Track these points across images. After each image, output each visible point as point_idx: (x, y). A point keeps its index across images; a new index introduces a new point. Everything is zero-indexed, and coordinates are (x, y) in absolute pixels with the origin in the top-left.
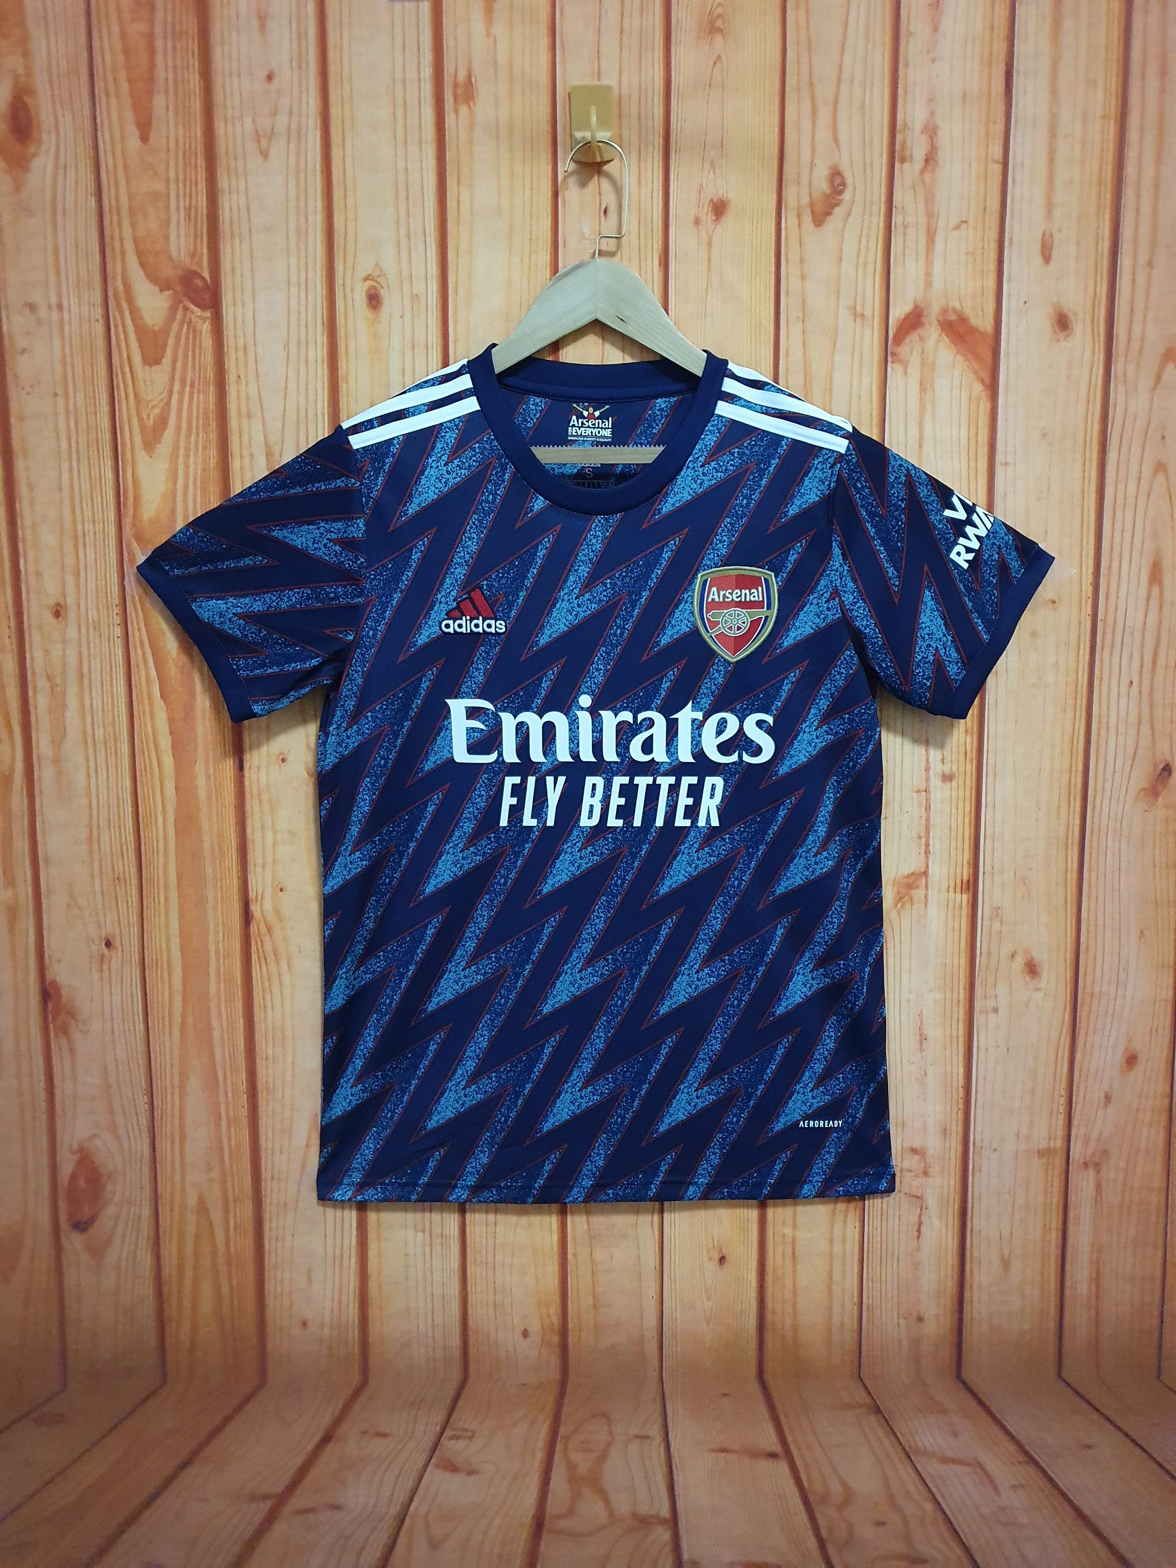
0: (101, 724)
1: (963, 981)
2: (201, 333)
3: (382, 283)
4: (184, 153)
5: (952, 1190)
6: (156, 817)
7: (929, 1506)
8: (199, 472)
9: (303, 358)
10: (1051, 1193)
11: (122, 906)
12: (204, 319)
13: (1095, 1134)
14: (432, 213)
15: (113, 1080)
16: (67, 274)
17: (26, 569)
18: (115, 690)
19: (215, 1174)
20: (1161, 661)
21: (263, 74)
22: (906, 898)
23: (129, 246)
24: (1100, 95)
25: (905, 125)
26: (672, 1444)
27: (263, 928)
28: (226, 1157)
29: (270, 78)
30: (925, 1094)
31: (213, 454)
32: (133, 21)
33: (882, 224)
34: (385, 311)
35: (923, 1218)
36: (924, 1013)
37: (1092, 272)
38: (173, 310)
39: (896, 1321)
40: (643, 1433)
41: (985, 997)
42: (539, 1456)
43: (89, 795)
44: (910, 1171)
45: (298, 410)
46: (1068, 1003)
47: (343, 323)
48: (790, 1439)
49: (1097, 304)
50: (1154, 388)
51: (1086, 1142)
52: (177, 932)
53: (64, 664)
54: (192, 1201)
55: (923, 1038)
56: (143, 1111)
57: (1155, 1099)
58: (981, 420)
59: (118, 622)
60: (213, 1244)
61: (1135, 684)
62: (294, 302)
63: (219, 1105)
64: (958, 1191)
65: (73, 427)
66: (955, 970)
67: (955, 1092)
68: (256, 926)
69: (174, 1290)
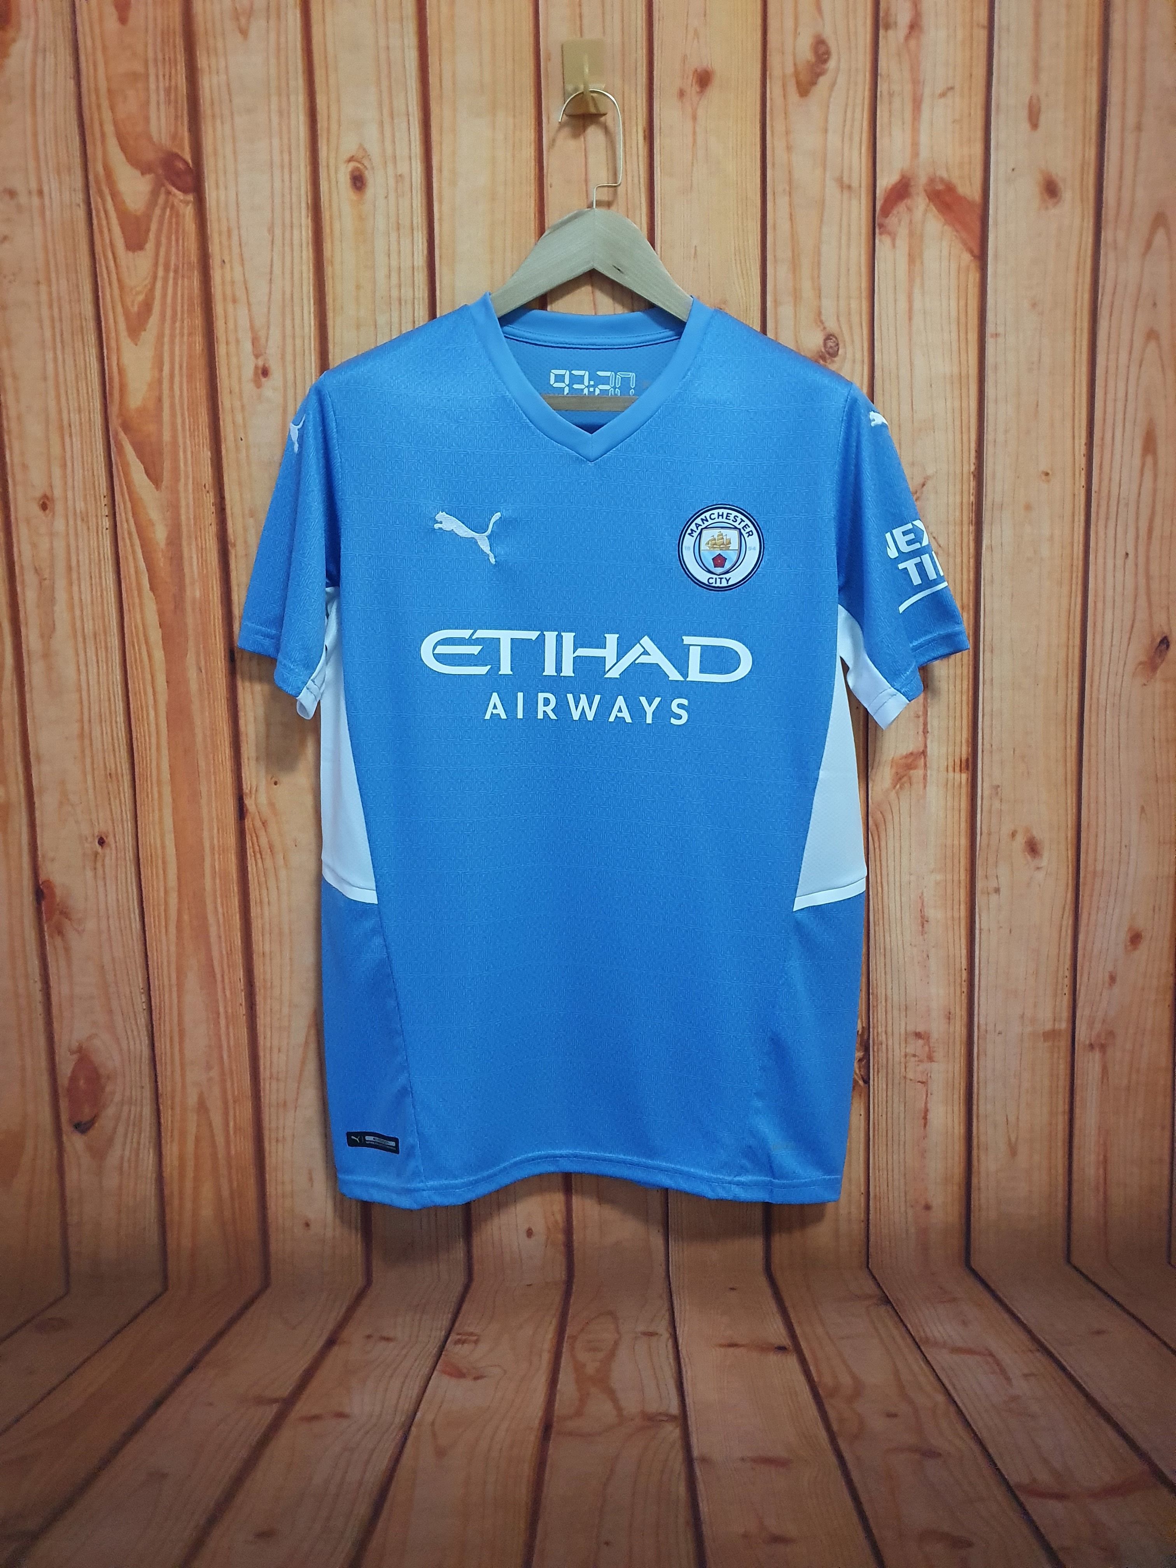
0: (90, 618)
1: (964, 862)
2: (184, 216)
3: (366, 163)
4: (162, 33)
5: (957, 1076)
6: (147, 711)
7: (941, 1398)
8: (185, 359)
9: (287, 241)
10: (1058, 1075)
11: (115, 803)
12: (187, 203)
13: (1100, 1017)
15: (109, 977)
16: (46, 159)
17: (12, 460)
18: (104, 586)
19: (215, 1073)
20: (1156, 533)
22: (905, 779)
23: (109, 129)
26: (680, 1341)
27: (258, 824)
28: (225, 1055)
30: (928, 976)
31: (199, 340)
33: (867, 95)
34: (370, 191)
35: (929, 1105)
36: (925, 895)
37: (1081, 136)
38: (155, 193)
39: (903, 1209)
40: (651, 1330)
41: (986, 877)
42: (545, 1358)
43: (79, 690)
44: (914, 1056)
45: (284, 293)
46: (1070, 882)
47: (326, 204)
48: (798, 1331)
49: (1084, 170)
50: (1144, 255)
51: (1091, 1024)
52: (172, 828)
53: (52, 558)
54: (192, 1101)
55: (924, 921)
56: (141, 1010)
57: (1159, 977)
58: (970, 291)
59: (107, 514)
60: (214, 1145)
61: (1131, 556)
62: (277, 185)
63: (217, 1001)
64: (964, 1075)
65: (56, 315)
66: (956, 850)
67: (958, 976)
68: (250, 820)
69: (176, 1193)
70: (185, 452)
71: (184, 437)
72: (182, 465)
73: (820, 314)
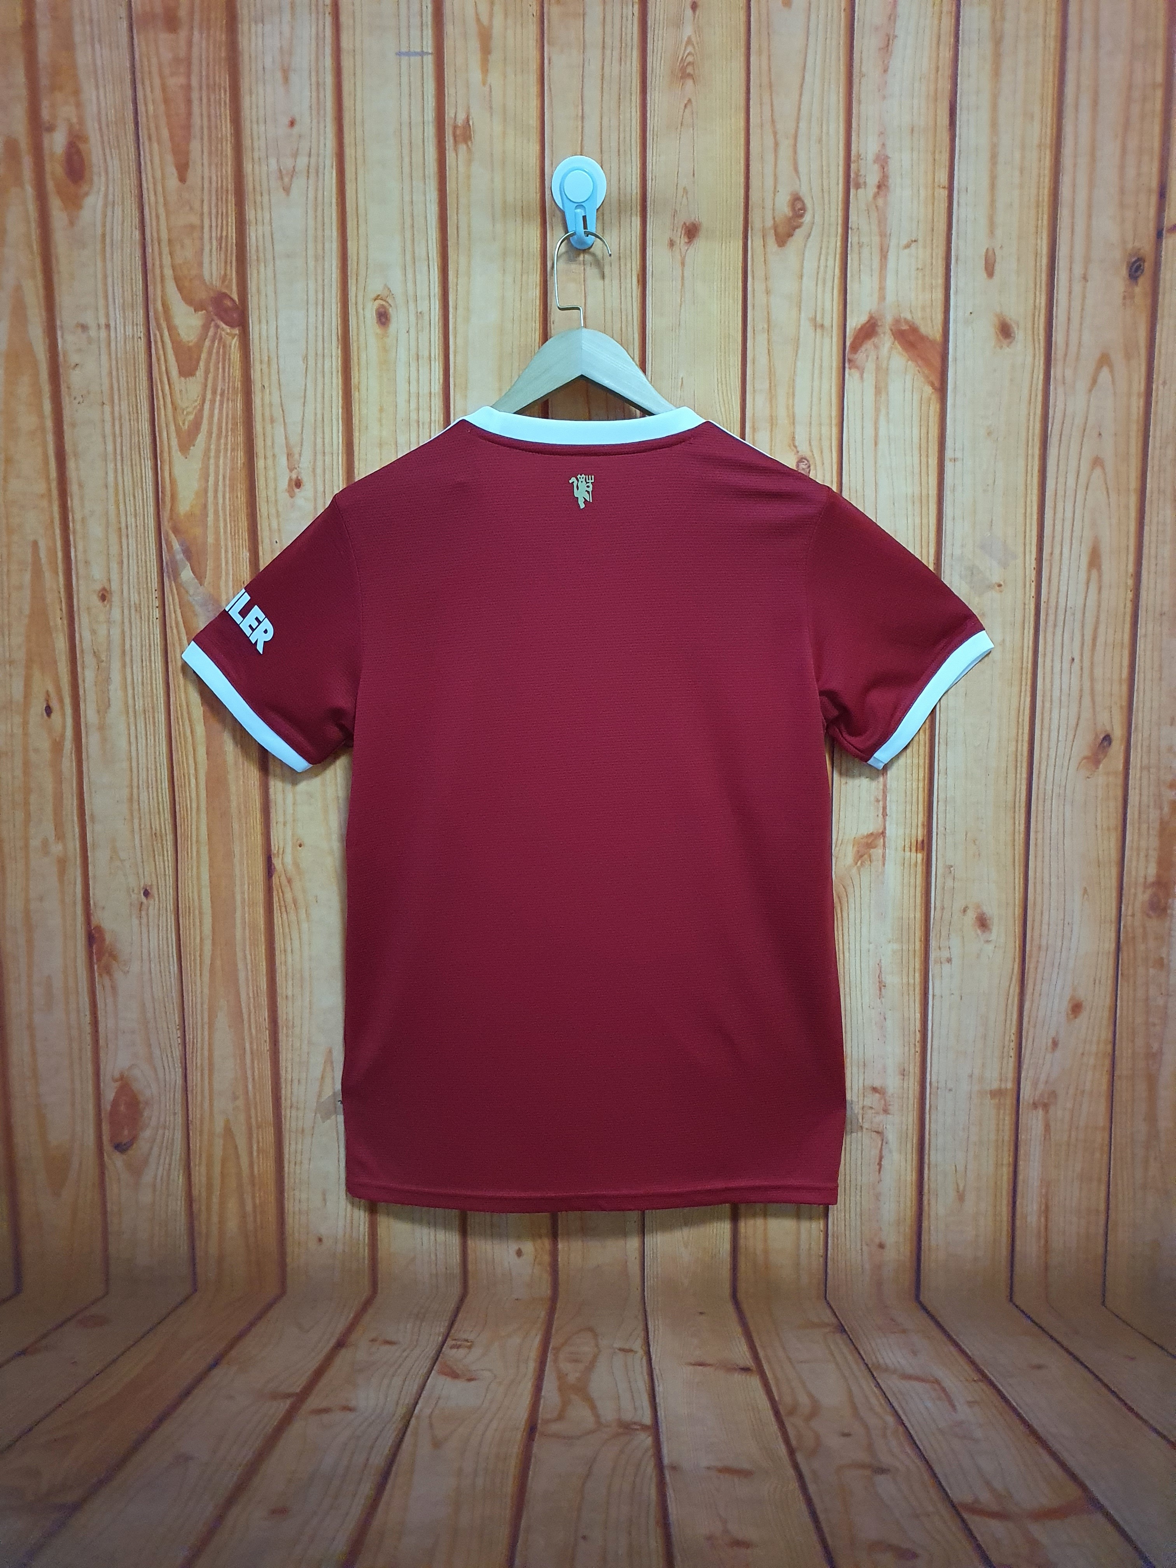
0: (141, 695)
1: (919, 934)
2: (230, 347)
3: (390, 301)
4: (217, 191)
5: (910, 1127)
6: (189, 778)
7: (890, 1420)
8: (228, 471)
9: (320, 369)
10: (1003, 1130)
11: (159, 861)
12: (233, 336)
13: (1043, 1078)
14: (434, 240)
15: (150, 1015)
16: (114, 299)
17: (76, 556)
18: (153, 665)
19: (240, 1102)
20: (1101, 640)
21: (286, 121)
22: (866, 856)
23: (168, 272)
24: (1037, 125)
25: (859, 156)
26: (653, 1357)
27: (284, 881)
28: (250, 1087)
29: (292, 123)
30: (885, 1036)
31: (241, 455)
32: (173, 74)
33: (839, 244)
34: (393, 327)
35: (884, 1153)
36: (883, 961)
37: (1032, 285)
38: (206, 327)
39: (859, 1247)
40: (627, 1347)
41: (940, 948)
42: (532, 1366)
43: (131, 759)
44: (871, 1108)
45: (316, 414)
46: (1016, 954)
47: (355, 338)
48: (761, 1354)
49: (1037, 314)
50: (1090, 391)
51: (1035, 1084)
52: (208, 883)
53: (109, 643)
54: (219, 1127)
55: (882, 985)
56: (177, 1045)
57: (1098, 1044)
58: (931, 419)
59: (157, 605)
60: (239, 1165)
61: (1077, 660)
62: (312, 320)
63: (243, 1039)
64: (916, 1127)
65: (118, 432)
66: (912, 922)
67: (912, 1036)
68: (277, 878)
69: (203, 1208)
70: (226, 551)
71: (226, 539)
72: (223, 564)
73: (793, 439)
